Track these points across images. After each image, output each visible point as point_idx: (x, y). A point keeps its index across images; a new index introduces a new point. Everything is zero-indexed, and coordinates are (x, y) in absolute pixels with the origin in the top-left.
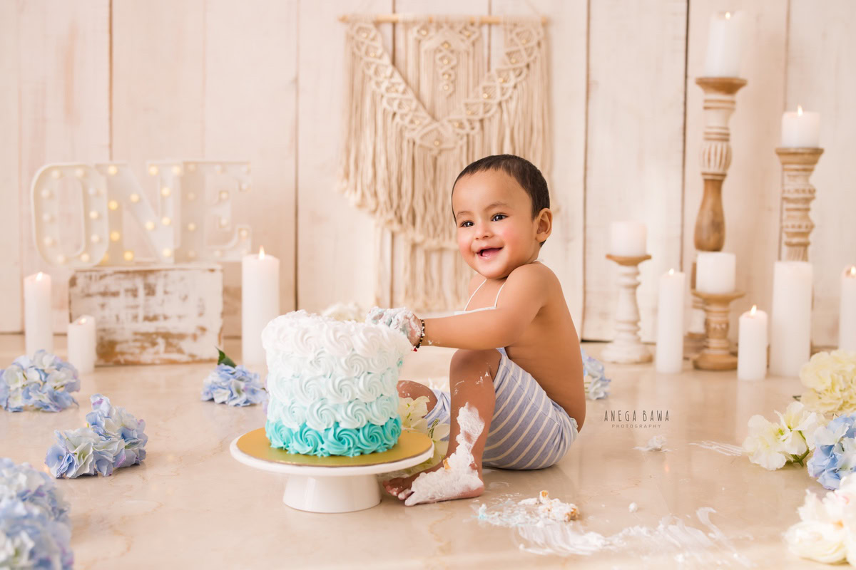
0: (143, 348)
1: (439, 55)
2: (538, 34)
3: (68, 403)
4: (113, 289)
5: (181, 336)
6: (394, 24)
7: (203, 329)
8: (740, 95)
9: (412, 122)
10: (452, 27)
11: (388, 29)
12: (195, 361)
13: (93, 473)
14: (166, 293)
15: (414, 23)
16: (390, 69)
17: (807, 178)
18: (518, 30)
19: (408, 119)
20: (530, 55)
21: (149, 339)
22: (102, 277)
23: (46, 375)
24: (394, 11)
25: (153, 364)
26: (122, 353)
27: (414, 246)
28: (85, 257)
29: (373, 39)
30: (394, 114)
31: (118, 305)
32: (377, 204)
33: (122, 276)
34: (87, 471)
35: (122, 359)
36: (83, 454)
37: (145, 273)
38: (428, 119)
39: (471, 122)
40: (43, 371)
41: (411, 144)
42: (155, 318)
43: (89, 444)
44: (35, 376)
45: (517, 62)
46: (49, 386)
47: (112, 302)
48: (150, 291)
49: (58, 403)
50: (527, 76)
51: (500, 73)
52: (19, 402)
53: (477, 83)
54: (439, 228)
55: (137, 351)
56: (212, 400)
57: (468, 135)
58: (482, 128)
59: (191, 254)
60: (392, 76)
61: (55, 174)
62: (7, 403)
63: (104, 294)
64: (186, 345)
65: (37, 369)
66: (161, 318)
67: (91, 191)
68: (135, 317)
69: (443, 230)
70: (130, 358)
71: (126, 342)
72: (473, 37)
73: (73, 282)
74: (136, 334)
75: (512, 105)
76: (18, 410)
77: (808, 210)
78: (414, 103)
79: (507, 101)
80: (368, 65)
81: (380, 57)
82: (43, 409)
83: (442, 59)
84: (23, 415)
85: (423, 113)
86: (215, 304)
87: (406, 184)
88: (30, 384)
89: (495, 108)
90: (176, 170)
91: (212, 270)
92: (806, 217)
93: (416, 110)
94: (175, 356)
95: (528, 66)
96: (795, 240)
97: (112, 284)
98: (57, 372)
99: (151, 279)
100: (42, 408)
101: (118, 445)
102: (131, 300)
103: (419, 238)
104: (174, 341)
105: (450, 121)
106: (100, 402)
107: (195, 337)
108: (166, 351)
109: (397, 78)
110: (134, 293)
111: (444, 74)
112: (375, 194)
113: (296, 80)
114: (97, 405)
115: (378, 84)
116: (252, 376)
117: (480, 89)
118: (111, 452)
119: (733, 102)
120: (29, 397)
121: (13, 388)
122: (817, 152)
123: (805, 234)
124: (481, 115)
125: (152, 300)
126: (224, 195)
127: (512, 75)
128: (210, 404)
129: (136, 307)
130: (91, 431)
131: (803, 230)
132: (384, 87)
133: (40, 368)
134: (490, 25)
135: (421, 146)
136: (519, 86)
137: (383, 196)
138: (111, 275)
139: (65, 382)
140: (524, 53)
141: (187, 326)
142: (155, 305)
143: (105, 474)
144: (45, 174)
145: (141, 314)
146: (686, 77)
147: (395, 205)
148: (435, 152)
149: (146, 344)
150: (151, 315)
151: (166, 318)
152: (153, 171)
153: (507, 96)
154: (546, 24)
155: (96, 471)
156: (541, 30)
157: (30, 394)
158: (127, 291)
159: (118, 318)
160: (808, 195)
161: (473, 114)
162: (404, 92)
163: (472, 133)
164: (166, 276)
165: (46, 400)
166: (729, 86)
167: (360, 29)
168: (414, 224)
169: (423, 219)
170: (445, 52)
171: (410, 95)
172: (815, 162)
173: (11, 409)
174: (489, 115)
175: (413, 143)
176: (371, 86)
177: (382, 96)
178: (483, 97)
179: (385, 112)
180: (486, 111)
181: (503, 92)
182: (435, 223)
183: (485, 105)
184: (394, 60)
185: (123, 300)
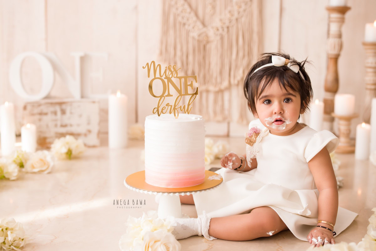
4: (45, 111)
5: (79, 135)
7: (90, 131)
9: (193, 28)
14: (71, 113)
16: (182, 1)
19: (191, 26)
22: (40, 105)
26: (50, 142)
30: (184, 24)
31: (47, 119)
33: (49, 105)
35: (49, 145)
37: (61, 104)
38: (201, 26)
39: (222, 28)
42: (66, 126)
47: (45, 118)
48: (63, 112)
50: (250, 5)
51: (237, 3)
53: (225, 8)
57: (221, 34)
58: (228, 31)
60: (184, 5)
63: (41, 114)
66: (69, 126)
68: (56, 126)
71: (51, 137)
73: (25, 108)
74: (56, 133)
75: (243, 19)
78: (195, 18)
79: (240, 18)
85: (199, 24)
86: (95, 119)
89: (234, 22)
93: (196, 22)
97: (44, 109)
99: (64, 107)
102: (53, 117)
105: (213, 28)
107: (85, 135)
109: (186, 6)
110: (55, 113)
111: (209, 4)
113: (136, 8)
115: (177, 9)
117: (227, 12)
124: (227, 23)
125: (65, 117)
127: (243, 5)
129: (56, 120)
132: (180, 10)
135: (199, 40)
136: (246, 11)
138: (44, 104)
141: (82, 129)
142: (66, 119)
145: (59, 123)
147: (185, 68)
148: (205, 43)
150: (64, 123)
151: (71, 125)
153: (240, 15)
158: (52, 112)
159: (47, 126)
161: (224, 24)
162: (190, 13)
163: (223, 33)
164: (71, 105)
171: (193, 14)
174: (231, 25)
175: (193, 38)
176: (173, 10)
177: (178, 15)
178: (228, 15)
179: (180, 23)
180: (230, 22)
181: (239, 13)
182: (204, 77)
183: (230, 19)
185: (50, 117)
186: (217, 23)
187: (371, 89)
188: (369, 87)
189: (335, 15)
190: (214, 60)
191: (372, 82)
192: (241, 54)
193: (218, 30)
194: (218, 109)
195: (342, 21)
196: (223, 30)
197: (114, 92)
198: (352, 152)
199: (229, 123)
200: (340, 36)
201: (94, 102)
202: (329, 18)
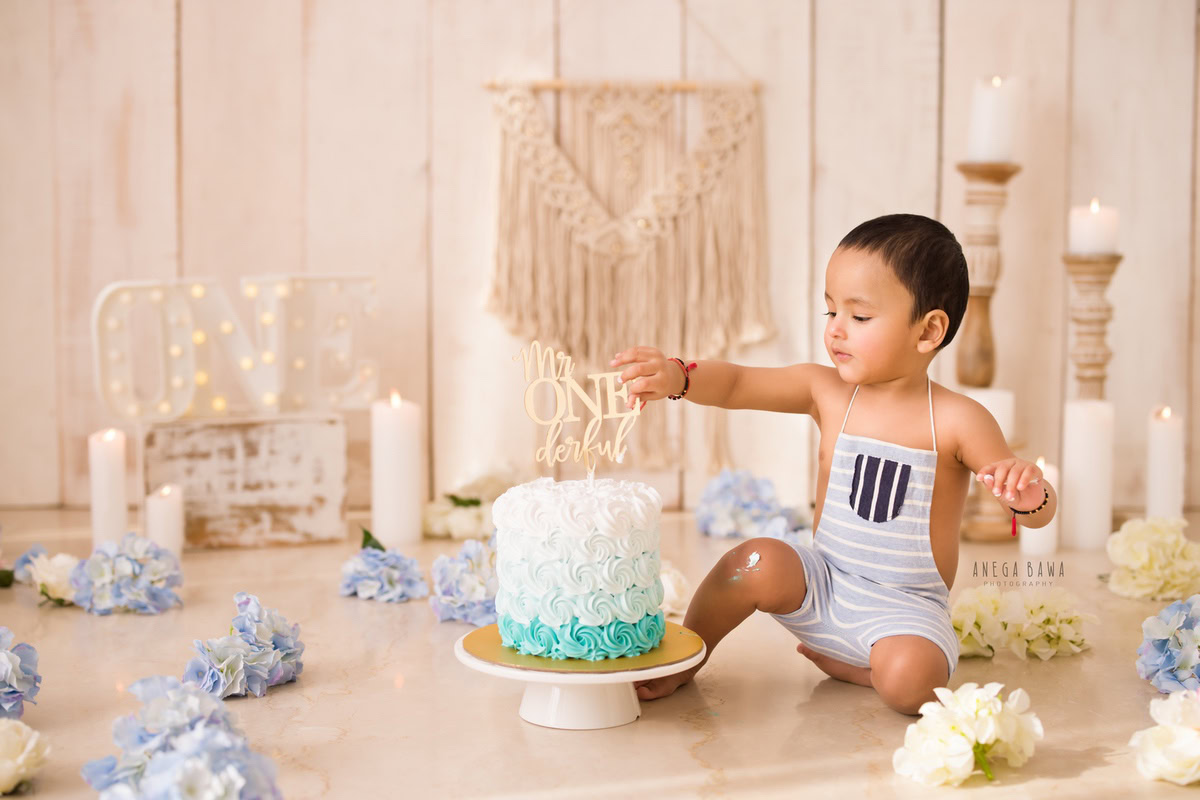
0: (242, 526)
1: (617, 133)
2: (748, 104)
3: (171, 602)
4: (203, 447)
5: (292, 510)
6: (558, 92)
7: (321, 500)
8: (1013, 185)
9: (583, 221)
10: (634, 96)
11: (549, 99)
12: (311, 541)
13: (243, 693)
14: (272, 452)
15: (585, 89)
16: (553, 151)
17: (1102, 293)
18: (722, 99)
19: (578, 217)
20: (737, 131)
21: (251, 514)
22: (189, 433)
23: (141, 566)
24: (558, 74)
25: (255, 547)
26: (215, 533)
28: (165, 408)
29: (531, 112)
30: (559, 212)
31: (209, 470)
32: (539, 330)
33: (214, 431)
34: (237, 690)
35: (214, 541)
36: (231, 668)
37: (245, 428)
38: (604, 217)
39: (661, 220)
40: (136, 560)
41: (583, 250)
42: (257, 487)
43: (238, 656)
44: (126, 568)
45: (721, 140)
46: (144, 581)
47: (202, 466)
48: (252, 450)
49: (157, 602)
50: (734, 160)
51: (698, 155)
52: (107, 602)
53: (668, 168)
55: (234, 530)
56: (355, 594)
58: (676, 228)
59: (299, 399)
60: (556, 161)
61: (125, 298)
62: (92, 603)
63: (191, 455)
64: (300, 522)
65: (129, 559)
66: (266, 486)
67: (173, 319)
68: (232, 486)
70: (225, 539)
71: (220, 518)
72: (663, 109)
73: (150, 440)
74: (233, 507)
75: (716, 197)
76: (106, 613)
77: (1102, 334)
78: (586, 197)
79: (708, 193)
80: (525, 146)
81: (540, 136)
82: (139, 611)
83: (622, 137)
84: (113, 619)
85: (597, 209)
86: (336, 465)
87: (577, 302)
88: (121, 578)
89: (692, 204)
90: (281, 290)
91: (332, 422)
92: (1102, 344)
93: (589, 205)
94: (284, 536)
95: (735, 147)
96: (1089, 373)
97: (201, 442)
98: (154, 562)
99: (253, 435)
100: (138, 609)
101: (273, 657)
102: (226, 464)
104: (283, 516)
105: (636, 220)
106: (247, 603)
107: (310, 510)
108: (274, 529)
109: (563, 164)
110: (230, 453)
111: (625, 158)
112: (536, 317)
113: (428, 167)
114: (243, 606)
115: (538, 171)
116: (408, 563)
117: (672, 177)
118: (265, 666)
119: (1004, 195)
120: (119, 595)
121: (98, 583)
122: (1114, 260)
123: (1100, 365)
124: (673, 209)
125: (256, 463)
126: (342, 322)
127: (715, 159)
128: (352, 601)
129: (233, 472)
130: (240, 641)
131: (1099, 359)
132: (546, 174)
133: (132, 556)
134: (684, 92)
135: (598, 254)
136: (723, 174)
137: (546, 319)
138: (200, 430)
139: (166, 574)
140: (729, 130)
141: (300, 496)
142: (259, 469)
143: (258, 694)
144: (112, 298)
145: (240, 480)
146: (940, 159)
147: (562, 330)
148: (614, 260)
149: (247, 521)
150: (253, 481)
151: (272, 485)
152: (250, 291)
153: (708, 186)
154: (757, 91)
155: (246, 691)
156: (751, 99)
157: (123, 591)
158: (221, 451)
159: (209, 487)
160: (1102, 315)
161: (664, 209)
162: (573, 182)
163: (663, 234)
164: (272, 431)
165: (144, 599)
166: (999, 174)
167: (512, 100)
168: (586, 352)
169: (600, 347)
170: (625, 128)
171: (580, 186)
172: (1111, 272)
173: (98, 611)
174: (684, 211)
175: (585, 249)
176: (528, 174)
177: (543, 187)
178: (676, 187)
179: (548, 208)
180: (681, 205)
181: (703, 181)
183: (680, 198)
184: (558, 140)
185: (216, 463)
186: (646, 208)
192: (711, 287)
193: (648, 225)
194: (652, 436)
197: (385, 395)
199: (681, 474)
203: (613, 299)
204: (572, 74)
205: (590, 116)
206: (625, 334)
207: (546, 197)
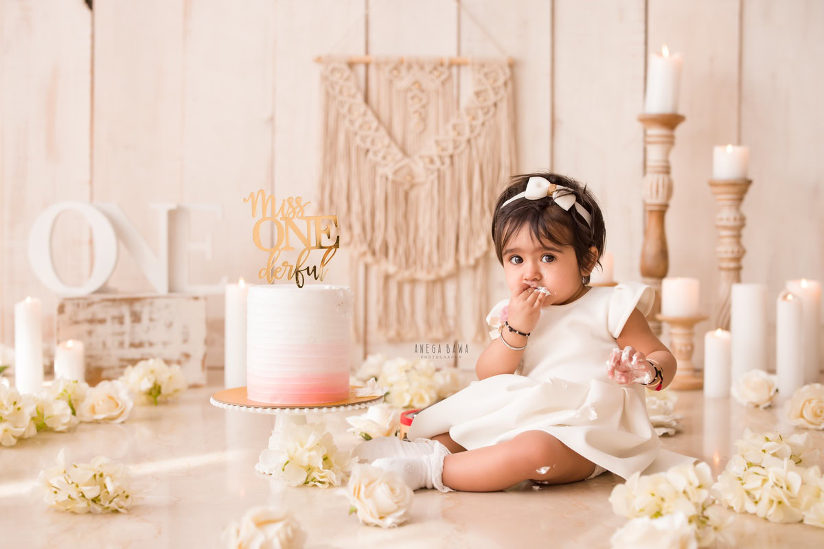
1: (410, 95)
2: (505, 73)
4: (100, 316)
5: (167, 362)
6: (367, 65)
7: (187, 356)
9: (384, 158)
10: (422, 67)
11: (360, 70)
14: (151, 320)
15: (386, 63)
16: (363, 107)
18: (486, 70)
19: (380, 155)
20: (496, 94)
22: (90, 305)
24: (367, 52)
26: (108, 379)
27: (387, 278)
29: (347, 79)
30: (368, 151)
31: (105, 332)
32: (352, 237)
33: (108, 304)
37: (131, 301)
38: (399, 155)
39: (441, 158)
41: (384, 179)
42: (140, 345)
45: (485, 100)
47: (99, 329)
48: (136, 318)
50: (495, 115)
51: (468, 111)
53: (447, 120)
54: (411, 260)
57: (439, 170)
58: (452, 163)
60: (365, 114)
63: (91, 321)
66: (147, 345)
68: (121, 344)
69: (415, 263)
71: (113, 368)
72: (443, 77)
73: (61, 309)
74: (122, 360)
75: (481, 141)
78: (387, 140)
79: (476, 138)
80: (342, 104)
81: (354, 96)
83: (413, 98)
85: (395, 150)
86: (199, 333)
87: (379, 216)
89: (463, 146)
93: (389, 146)
95: (495, 105)
97: (99, 311)
99: (137, 307)
102: (117, 328)
103: (392, 269)
105: (421, 157)
107: (179, 363)
109: (370, 116)
110: (121, 320)
111: (415, 112)
112: (350, 228)
113: (272, 119)
115: (352, 122)
117: (449, 127)
124: (450, 150)
125: (138, 327)
127: (480, 114)
129: (122, 334)
132: (357, 124)
134: (459, 65)
136: (487, 124)
137: (357, 229)
138: (98, 302)
140: (491, 92)
141: (171, 352)
142: (141, 332)
145: (127, 340)
147: (369, 237)
148: (407, 186)
150: (137, 341)
151: (151, 344)
153: (475, 133)
154: (512, 65)
156: (507, 71)
158: (114, 318)
159: (104, 344)
161: (444, 150)
162: (377, 130)
163: (443, 168)
164: (151, 304)
167: (333, 70)
168: (386, 255)
169: (396, 250)
170: (415, 91)
171: (383, 132)
174: (458, 151)
175: (386, 178)
176: (345, 124)
178: (452, 134)
179: (358, 148)
180: (456, 148)
181: (472, 129)
182: (407, 254)
183: (455, 142)
184: (366, 100)
185: (110, 328)
186: (430, 148)
187: (729, 269)
188: (725, 265)
189: (656, 132)
190: (425, 219)
191: (730, 255)
192: (477, 208)
193: (432, 161)
194: (435, 316)
195: (670, 141)
196: (443, 163)
197: (233, 280)
198: (699, 387)
200: (667, 170)
201: (196, 298)
202: (645, 135)
203: (406, 216)
204: (377, 52)
205: (391, 82)
206: (415, 241)
207: (358, 140)
